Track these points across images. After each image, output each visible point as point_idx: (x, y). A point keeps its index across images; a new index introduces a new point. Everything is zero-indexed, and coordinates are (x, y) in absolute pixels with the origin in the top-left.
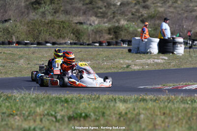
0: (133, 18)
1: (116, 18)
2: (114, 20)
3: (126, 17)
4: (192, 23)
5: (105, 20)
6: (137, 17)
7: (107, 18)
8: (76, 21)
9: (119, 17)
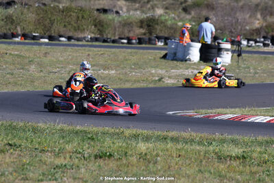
0: (173, 4)
1: (151, 3)
2: (149, 6)
3: (164, 3)
4: (248, 16)
5: (137, 5)
6: (179, 3)
7: (140, 2)
8: (99, 7)
9: (155, 2)
